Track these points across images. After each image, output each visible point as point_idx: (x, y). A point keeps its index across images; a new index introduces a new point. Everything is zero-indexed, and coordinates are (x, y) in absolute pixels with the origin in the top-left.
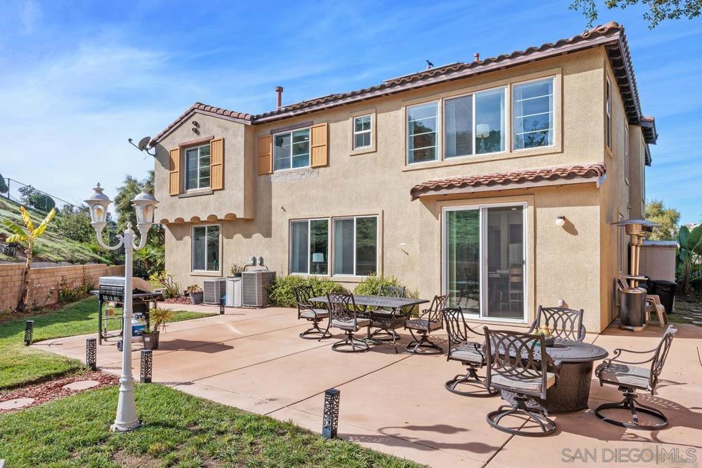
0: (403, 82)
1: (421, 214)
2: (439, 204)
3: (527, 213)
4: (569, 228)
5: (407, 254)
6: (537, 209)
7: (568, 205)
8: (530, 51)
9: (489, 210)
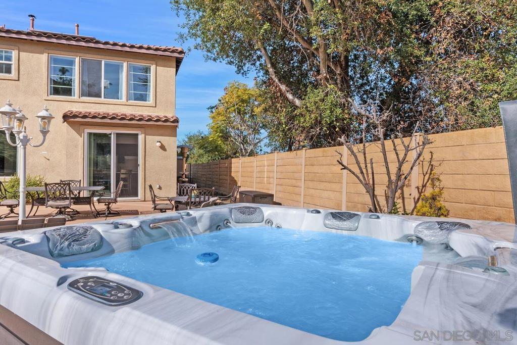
0: (49, 37)
1: (68, 133)
2: (82, 127)
3: (141, 138)
4: (163, 147)
5: (49, 160)
6: (146, 136)
7: (162, 136)
8: (141, 47)
9: (117, 134)
